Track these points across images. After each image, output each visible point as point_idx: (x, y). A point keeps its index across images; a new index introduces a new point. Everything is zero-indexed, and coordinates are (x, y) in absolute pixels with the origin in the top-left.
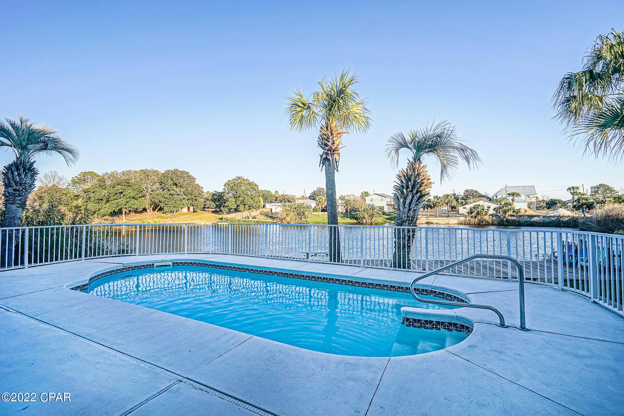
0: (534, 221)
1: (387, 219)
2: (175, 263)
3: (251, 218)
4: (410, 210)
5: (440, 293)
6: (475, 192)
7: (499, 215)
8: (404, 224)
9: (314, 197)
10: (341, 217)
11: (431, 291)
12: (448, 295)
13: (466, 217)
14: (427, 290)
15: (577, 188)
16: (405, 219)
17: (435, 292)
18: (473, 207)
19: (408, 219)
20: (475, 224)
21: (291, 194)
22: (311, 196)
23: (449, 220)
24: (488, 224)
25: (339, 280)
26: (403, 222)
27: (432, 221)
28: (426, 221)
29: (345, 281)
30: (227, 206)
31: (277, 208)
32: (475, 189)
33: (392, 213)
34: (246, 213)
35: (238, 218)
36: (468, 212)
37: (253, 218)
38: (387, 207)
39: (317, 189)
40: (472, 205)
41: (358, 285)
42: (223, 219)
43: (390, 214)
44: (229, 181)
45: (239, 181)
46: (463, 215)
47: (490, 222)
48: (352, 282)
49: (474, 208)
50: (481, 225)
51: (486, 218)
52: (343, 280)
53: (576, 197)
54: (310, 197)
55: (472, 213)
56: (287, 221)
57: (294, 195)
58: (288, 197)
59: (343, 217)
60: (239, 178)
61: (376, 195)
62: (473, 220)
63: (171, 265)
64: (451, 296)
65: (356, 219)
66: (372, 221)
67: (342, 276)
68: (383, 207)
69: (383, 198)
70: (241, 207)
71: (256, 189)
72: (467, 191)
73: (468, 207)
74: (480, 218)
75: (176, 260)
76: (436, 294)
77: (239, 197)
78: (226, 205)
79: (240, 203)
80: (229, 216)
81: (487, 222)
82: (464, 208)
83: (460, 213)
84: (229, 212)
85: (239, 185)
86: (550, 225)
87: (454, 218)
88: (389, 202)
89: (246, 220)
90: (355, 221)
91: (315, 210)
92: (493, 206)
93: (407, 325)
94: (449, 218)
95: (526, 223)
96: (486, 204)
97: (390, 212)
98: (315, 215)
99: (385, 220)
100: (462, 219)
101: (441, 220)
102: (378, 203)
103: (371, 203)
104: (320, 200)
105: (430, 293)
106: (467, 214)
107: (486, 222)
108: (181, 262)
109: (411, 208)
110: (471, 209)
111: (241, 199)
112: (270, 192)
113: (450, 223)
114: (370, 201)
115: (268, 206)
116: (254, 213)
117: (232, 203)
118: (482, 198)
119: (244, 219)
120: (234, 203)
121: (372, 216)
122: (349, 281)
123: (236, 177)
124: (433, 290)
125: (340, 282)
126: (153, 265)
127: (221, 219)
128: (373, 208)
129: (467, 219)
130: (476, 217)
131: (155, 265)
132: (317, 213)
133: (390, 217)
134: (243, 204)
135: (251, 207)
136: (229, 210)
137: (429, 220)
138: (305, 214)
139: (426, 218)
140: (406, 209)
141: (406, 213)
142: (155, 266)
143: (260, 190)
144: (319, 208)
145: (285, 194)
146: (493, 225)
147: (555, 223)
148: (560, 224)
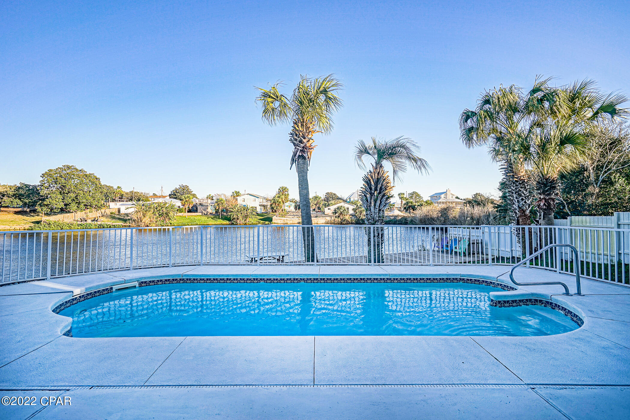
1: (261, 219)
2: (142, 282)
3: (89, 221)
4: (381, 211)
5: (468, 280)
6: (334, 195)
7: (357, 215)
8: (376, 224)
9: (175, 195)
10: (212, 218)
11: (460, 279)
13: (331, 217)
14: (457, 278)
15: (404, 194)
16: (377, 219)
17: (463, 279)
18: (336, 207)
19: (379, 218)
20: (338, 223)
21: (143, 192)
22: (172, 195)
23: (318, 220)
24: (348, 223)
25: (377, 279)
26: (376, 222)
29: (384, 279)
30: (47, 205)
31: (126, 208)
32: (334, 192)
33: (265, 213)
34: (80, 215)
35: (67, 221)
36: (333, 213)
37: (93, 221)
38: (260, 207)
39: (179, 187)
40: (336, 206)
41: (396, 281)
42: (42, 223)
43: (263, 215)
44: (50, 170)
45: (68, 171)
46: (328, 215)
47: (350, 221)
48: (390, 279)
49: (338, 209)
50: (343, 223)
51: (347, 217)
52: (381, 279)
53: (404, 202)
54: (170, 195)
55: (336, 213)
56: (144, 223)
57: (147, 192)
58: (139, 194)
59: (214, 218)
60: (69, 167)
61: (249, 195)
62: (336, 219)
63: (137, 285)
65: (229, 220)
66: (246, 222)
67: (380, 275)
68: (256, 207)
69: (256, 198)
70: (74, 206)
71: (98, 183)
72: (328, 193)
73: (333, 208)
74: (342, 218)
75: (145, 278)
76: (465, 281)
77: (69, 192)
78: (45, 203)
79: (70, 201)
80: (52, 219)
82: (329, 209)
83: (325, 213)
84: (52, 212)
85: (69, 177)
87: (321, 218)
88: (262, 203)
89: (83, 223)
90: (228, 222)
91: (180, 210)
92: (351, 207)
93: (499, 307)
94: (317, 218)
96: (346, 205)
97: (262, 213)
98: (180, 216)
99: (259, 221)
100: (328, 219)
102: (251, 203)
103: (244, 204)
104: (187, 199)
105: (459, 281)
106: (331, 214)
107: (346, 221)
108: (152, 280)
109: (380, 208)
110: (335, 210)
111: (73, 195)
112: (112, 187)
113: (319, 222)
114: (242, 201)
115: (112, 205)
116: (93, 214)
117: (57, 200)
118: (339, 200)
119: (79, 223)
120: (60, 200)
121: (246, 217)
122: (388, 279)
123: (64, 166)
124: (461, 278)
125: (378, 281)
126: (112, 288)
127: (38, 222)
128: (245, 208)
129: (332, 219)
130: (339, 217)
131: (115, 288)
132: (182, 214)
133: (263, 218)
134: (77, 203)
135: (87, 206)
136: (51, 210)
138: (169, 215)
139: (298, 219)
140: (377, 210)
141: (378, 214)
142: (114, 290)
143: (103, 184)
144: (185, 209)
145: (135, 191)
146: (352, 223)
147: (393, 221)
148: (396, 222)
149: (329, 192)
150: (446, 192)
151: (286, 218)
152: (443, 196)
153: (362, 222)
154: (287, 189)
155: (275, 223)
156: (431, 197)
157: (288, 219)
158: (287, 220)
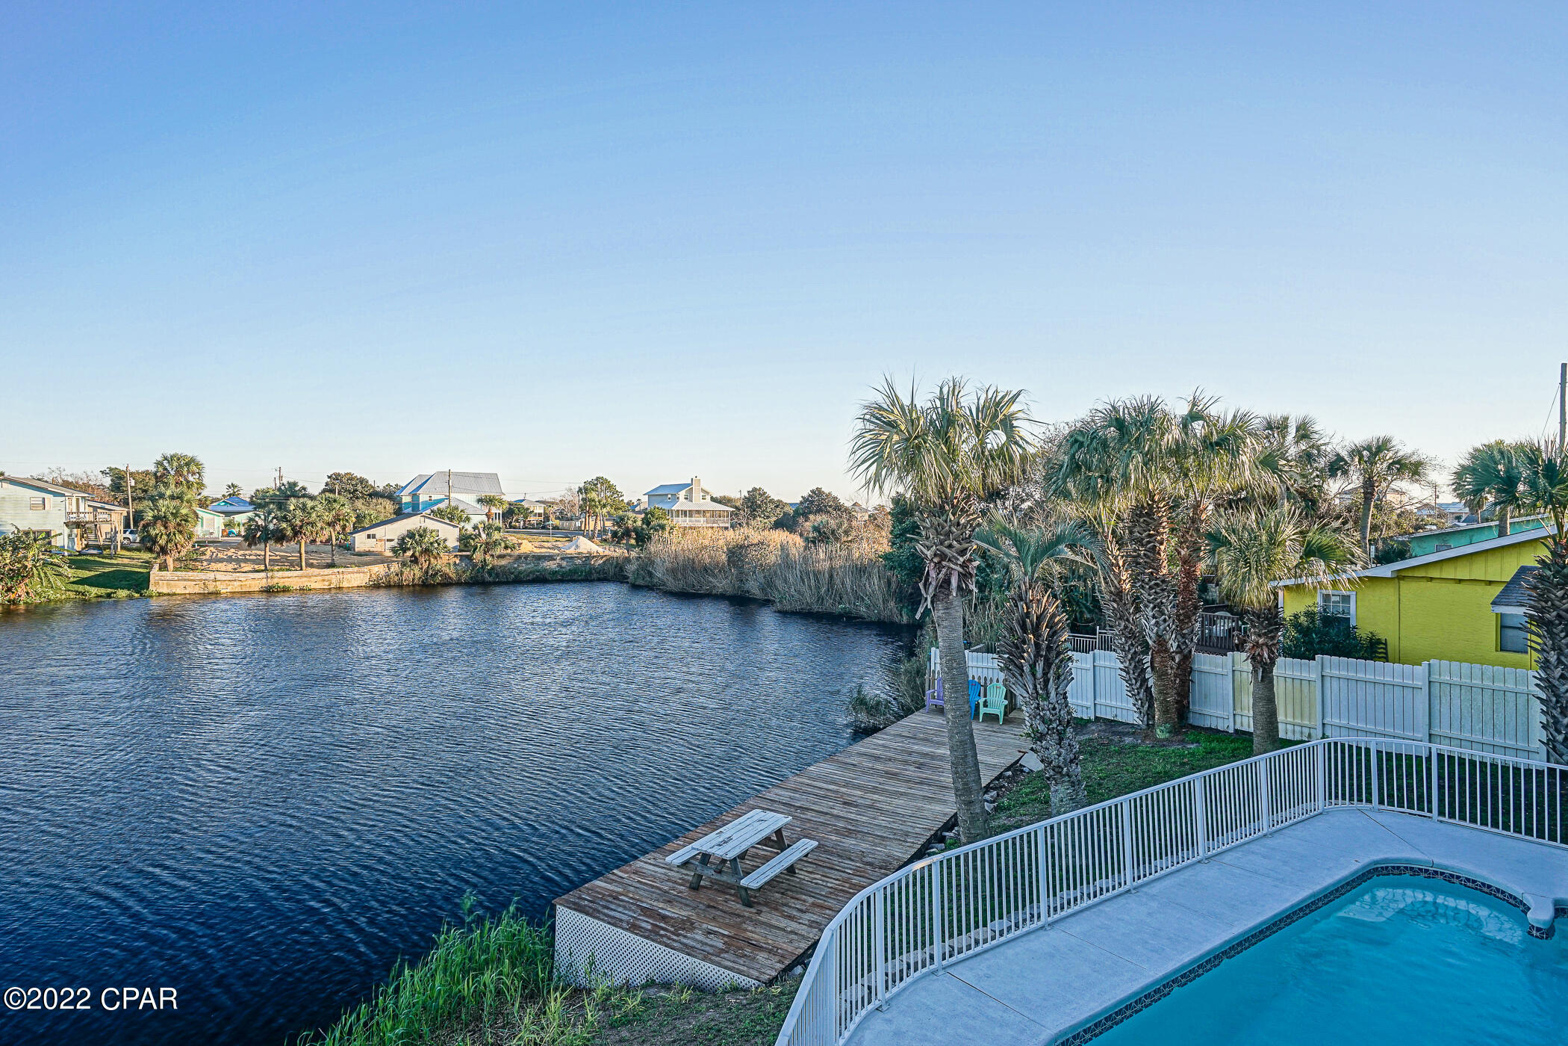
0: (545, 570)
6: (360, 482)
12: (1393, 867)
13: (386, 562)
20: (413, 586)
23: (338, 576)
24: (448, 584)
27: (287, 583)
28: (264, 583)
32: (354, 473)
43: (89, 561)
47: (454, 576)
49: (412, 538)
50: (429, 588)
51: (443, 564)
55: (401, 551)
62: (407, 571)
64: (1398, 868)
66: (12, 596)
72: (333, 476)
73: (381, 532)
74: (425, 566)
81: (445, 576)
82: (369, 536)
86: (575, 577)
87: (349, 568)
92: (445, 530)
94: (336, 569)
95: (531, 577)
96: (429, 525)
99: (81, 588)
100: (379, 570)
101: (315, 579)
107: (441, 576)
113: (345, 584)
129: (390, 569)
130: (411, 562)
133: (94, 573)
137: (275, 581)
139: (263, 575)
146: (458, 584)
147: (582, 572)
148: (590, 573)
149: (342, 472)
150: (688, 485)
151: (211, 575)
152: (682, 494)
153: (490, 579)
154: (197, 465)
155: (160, 595)
156: (650, 495)
157: (219, 576)
158: (215, 580)
